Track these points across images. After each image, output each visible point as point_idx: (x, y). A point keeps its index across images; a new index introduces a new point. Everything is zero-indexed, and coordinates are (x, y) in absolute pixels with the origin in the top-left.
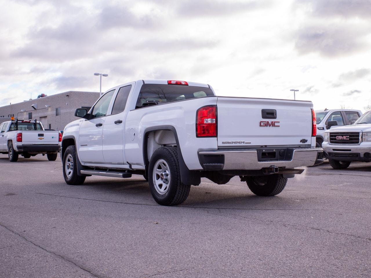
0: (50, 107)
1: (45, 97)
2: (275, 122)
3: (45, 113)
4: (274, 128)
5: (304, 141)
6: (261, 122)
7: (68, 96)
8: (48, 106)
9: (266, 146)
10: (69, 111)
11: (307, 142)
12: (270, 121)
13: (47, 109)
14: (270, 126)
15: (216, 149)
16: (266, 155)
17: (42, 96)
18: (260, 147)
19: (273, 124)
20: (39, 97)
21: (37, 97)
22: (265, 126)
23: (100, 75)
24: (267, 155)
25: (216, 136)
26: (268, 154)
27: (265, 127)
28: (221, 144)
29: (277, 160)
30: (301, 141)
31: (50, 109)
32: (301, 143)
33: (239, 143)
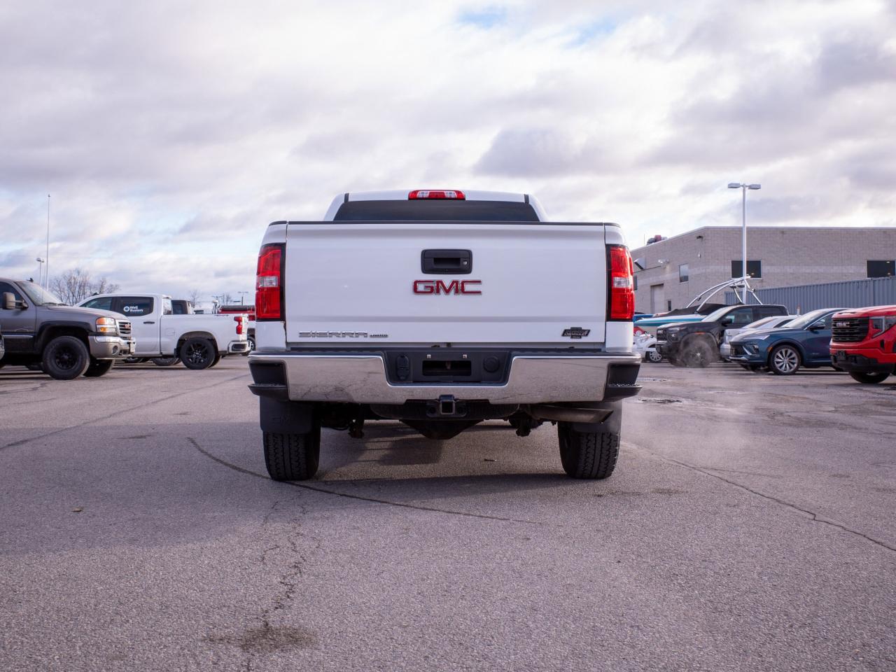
0: (668, 263)
1: (662, 241)
2: (463, 283)
3: (660, 277)
4: (461, 297)
5: (577, 332)
6: (416, 283)
7: (700, 237)
8: (664, 261)
9: (449, 344)
10: (704, 271)
11: (587, 335)
12: (447, 279)
13: (661, 268)
14: (447, 291)
15: (283, 349)
16: (446, 367)
17: (657, 239)
18: (429, 346)
19: (459, 289)
20: (650, 242)
21: (646, 243)
22: (431, 292)
23: (743, 186)
24: (449, 368)
25: (282, 318)
26: (451, 367)
27: (433, 297)
28: (294, 338)
29: (478, 381)
30: (565, 333)
31: (668, 268)
32: (568, 339)
33: (351, 335)
